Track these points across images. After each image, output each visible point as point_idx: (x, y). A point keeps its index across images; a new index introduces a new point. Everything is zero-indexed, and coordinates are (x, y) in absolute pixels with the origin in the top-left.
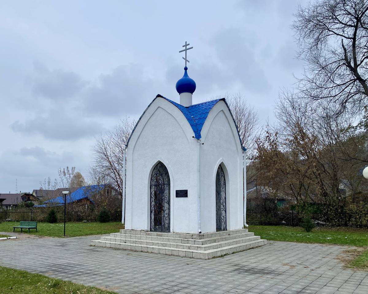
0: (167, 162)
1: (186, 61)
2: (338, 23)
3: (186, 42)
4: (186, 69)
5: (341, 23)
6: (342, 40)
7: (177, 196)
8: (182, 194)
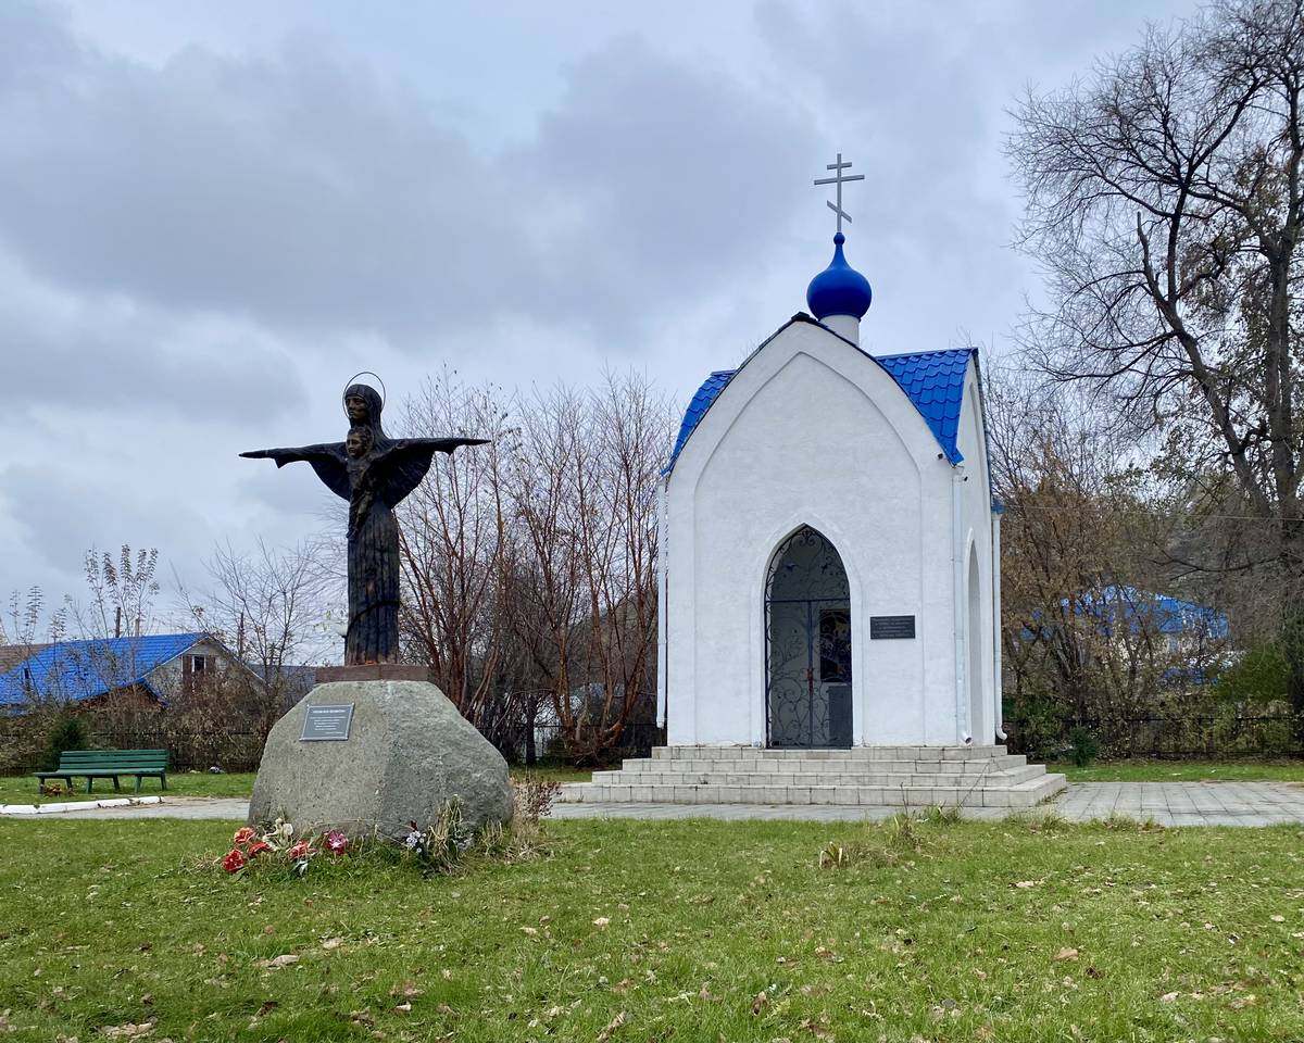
0: (835, 529)
1: (841, 214)
2: (1137, 165)
3: (839, 156)
4: (839, 240)
5: (1144, 165)
6: (1139, 214)
7: (874, 636)
8: (897, 628)
